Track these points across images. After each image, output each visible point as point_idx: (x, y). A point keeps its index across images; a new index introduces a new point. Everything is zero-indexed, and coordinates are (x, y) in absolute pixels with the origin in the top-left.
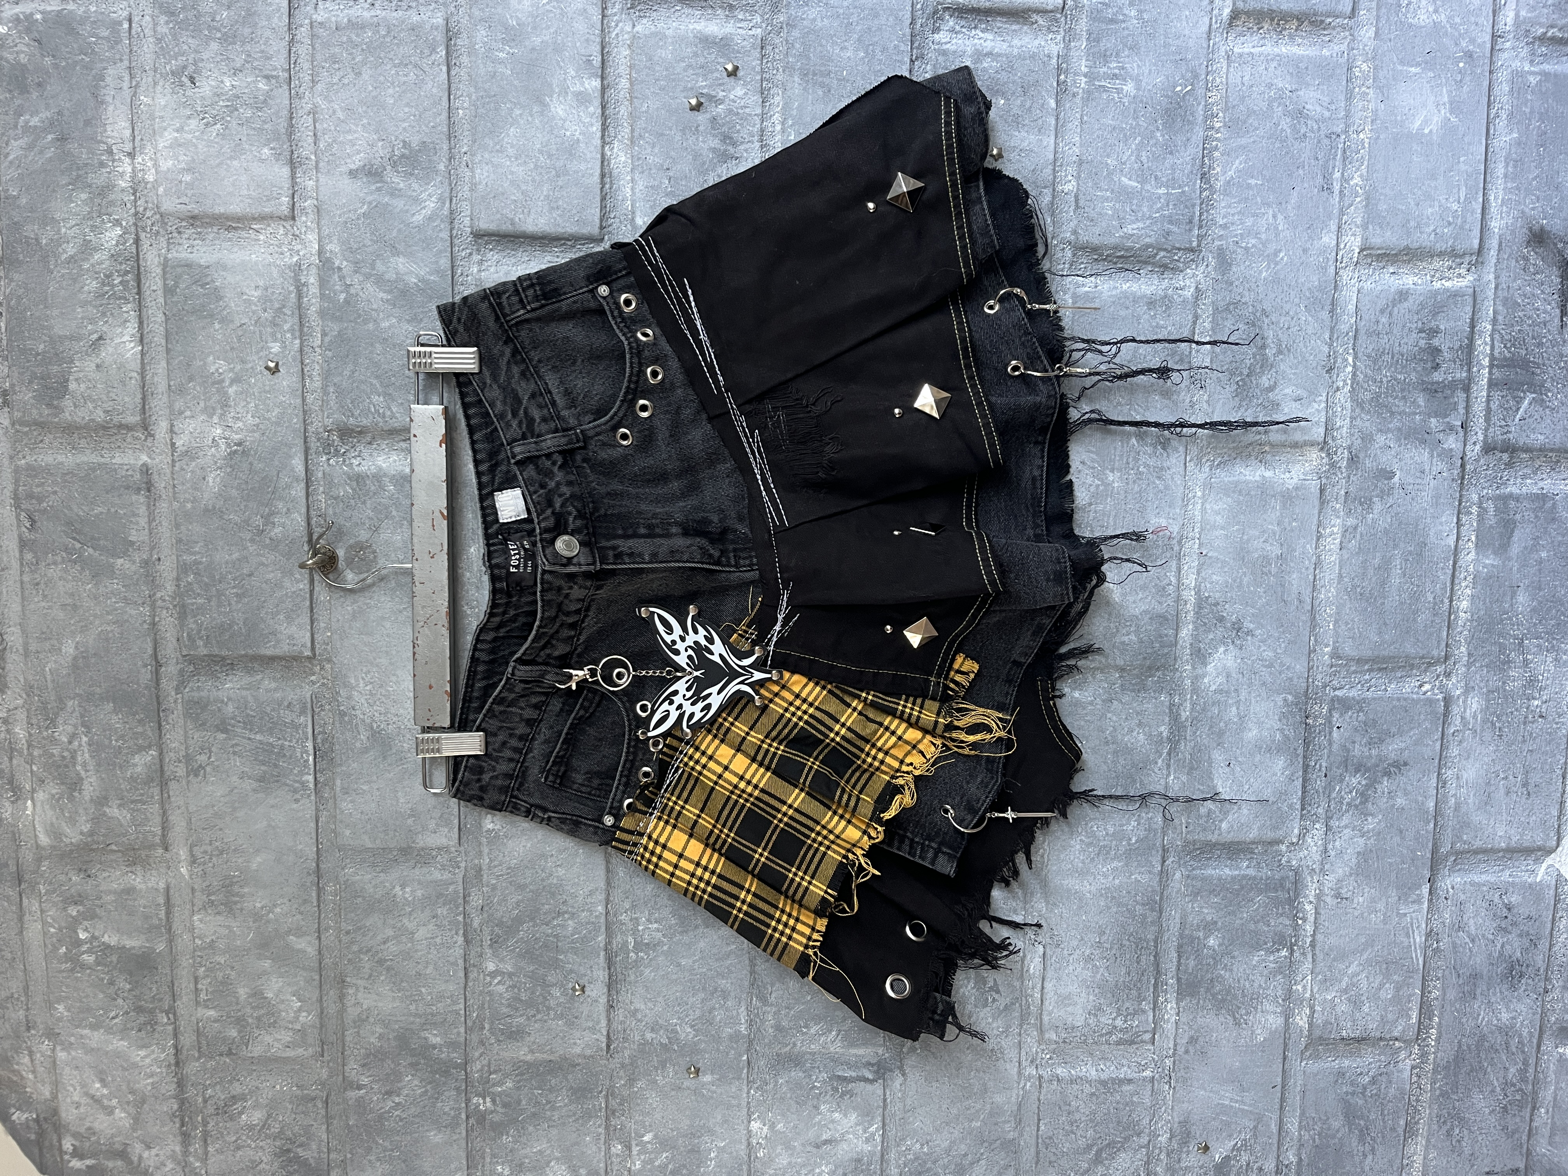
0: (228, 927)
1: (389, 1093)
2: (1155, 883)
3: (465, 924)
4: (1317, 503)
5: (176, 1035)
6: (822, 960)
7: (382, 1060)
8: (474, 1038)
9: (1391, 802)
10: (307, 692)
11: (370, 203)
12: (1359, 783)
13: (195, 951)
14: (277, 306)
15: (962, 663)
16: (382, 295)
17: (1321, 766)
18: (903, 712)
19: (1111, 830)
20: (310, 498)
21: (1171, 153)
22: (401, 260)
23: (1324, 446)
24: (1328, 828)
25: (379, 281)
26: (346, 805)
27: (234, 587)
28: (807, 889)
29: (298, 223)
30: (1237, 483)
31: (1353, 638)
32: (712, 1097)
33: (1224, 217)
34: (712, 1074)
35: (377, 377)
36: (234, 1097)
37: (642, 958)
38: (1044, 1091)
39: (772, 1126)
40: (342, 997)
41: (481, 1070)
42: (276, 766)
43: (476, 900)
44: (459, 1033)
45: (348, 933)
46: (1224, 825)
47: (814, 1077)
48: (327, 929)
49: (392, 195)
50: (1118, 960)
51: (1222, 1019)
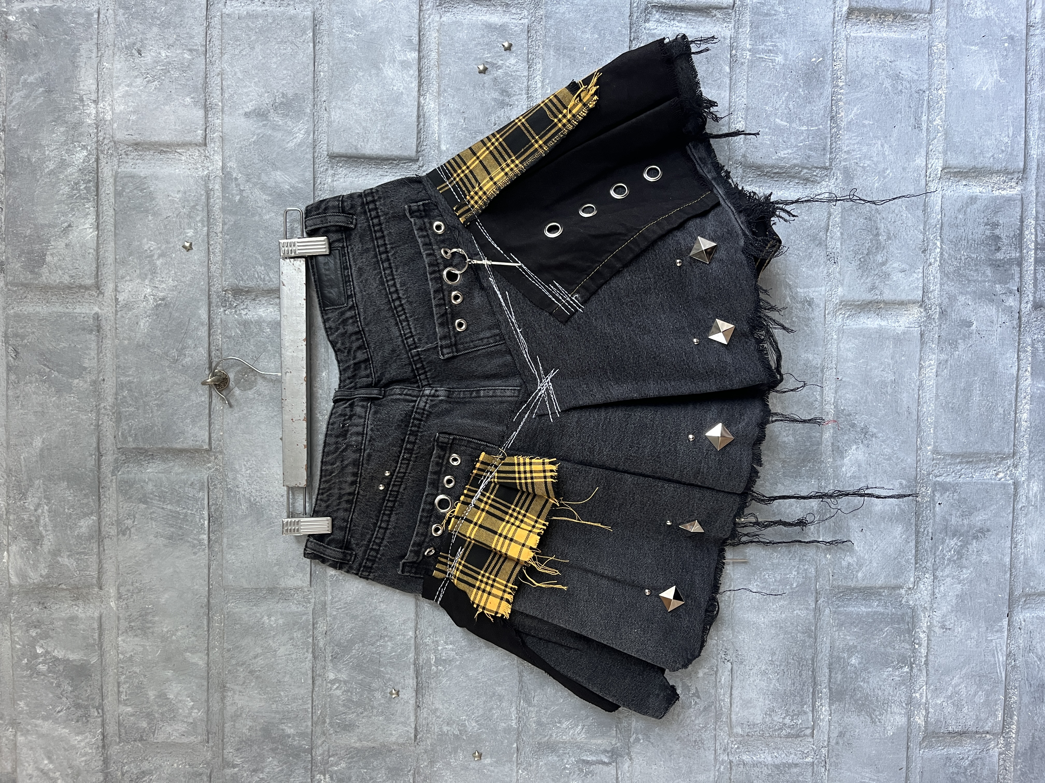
0: (143, 646)
1: (255, 771)
2: (811, 617)
3: (314, 644)
4: (919, 343)
5: (103, 725)
7: (250, 746)
8: (318, 729)
9: (979, 558)
10: (204, 475)
11: (258, 135)
12: (956, 544)
13: (119, 663)
14: (192, 204)
16: (264, 197)
17: (928, 532)
19: (778, 577)
20: (211, 338)
21: (810, 102)
22: (279, 173)
23: (922, 303)
24: (935, 577)
25: (264, 187)
26: (230, 557)
27: (156, 400)
29: (208, 148)
30: (862, 330)
31: (947, 439)
32: (491, 776)
33: (848, 146)
34: (491, 757)
35: (260, 253)
36: (143, 772)
37: (441, 670)
38: (733, 773)
40: (223, 698)
41: (323, 754)
42: (181, 528)
43: (322, 627)
44: (307, 726)
45: (229, 650)
46: (860, 575)
47: (565, 761)
48: (213, 648)
49: (273, 129)
50: (786, 673)
51: (862, 718)
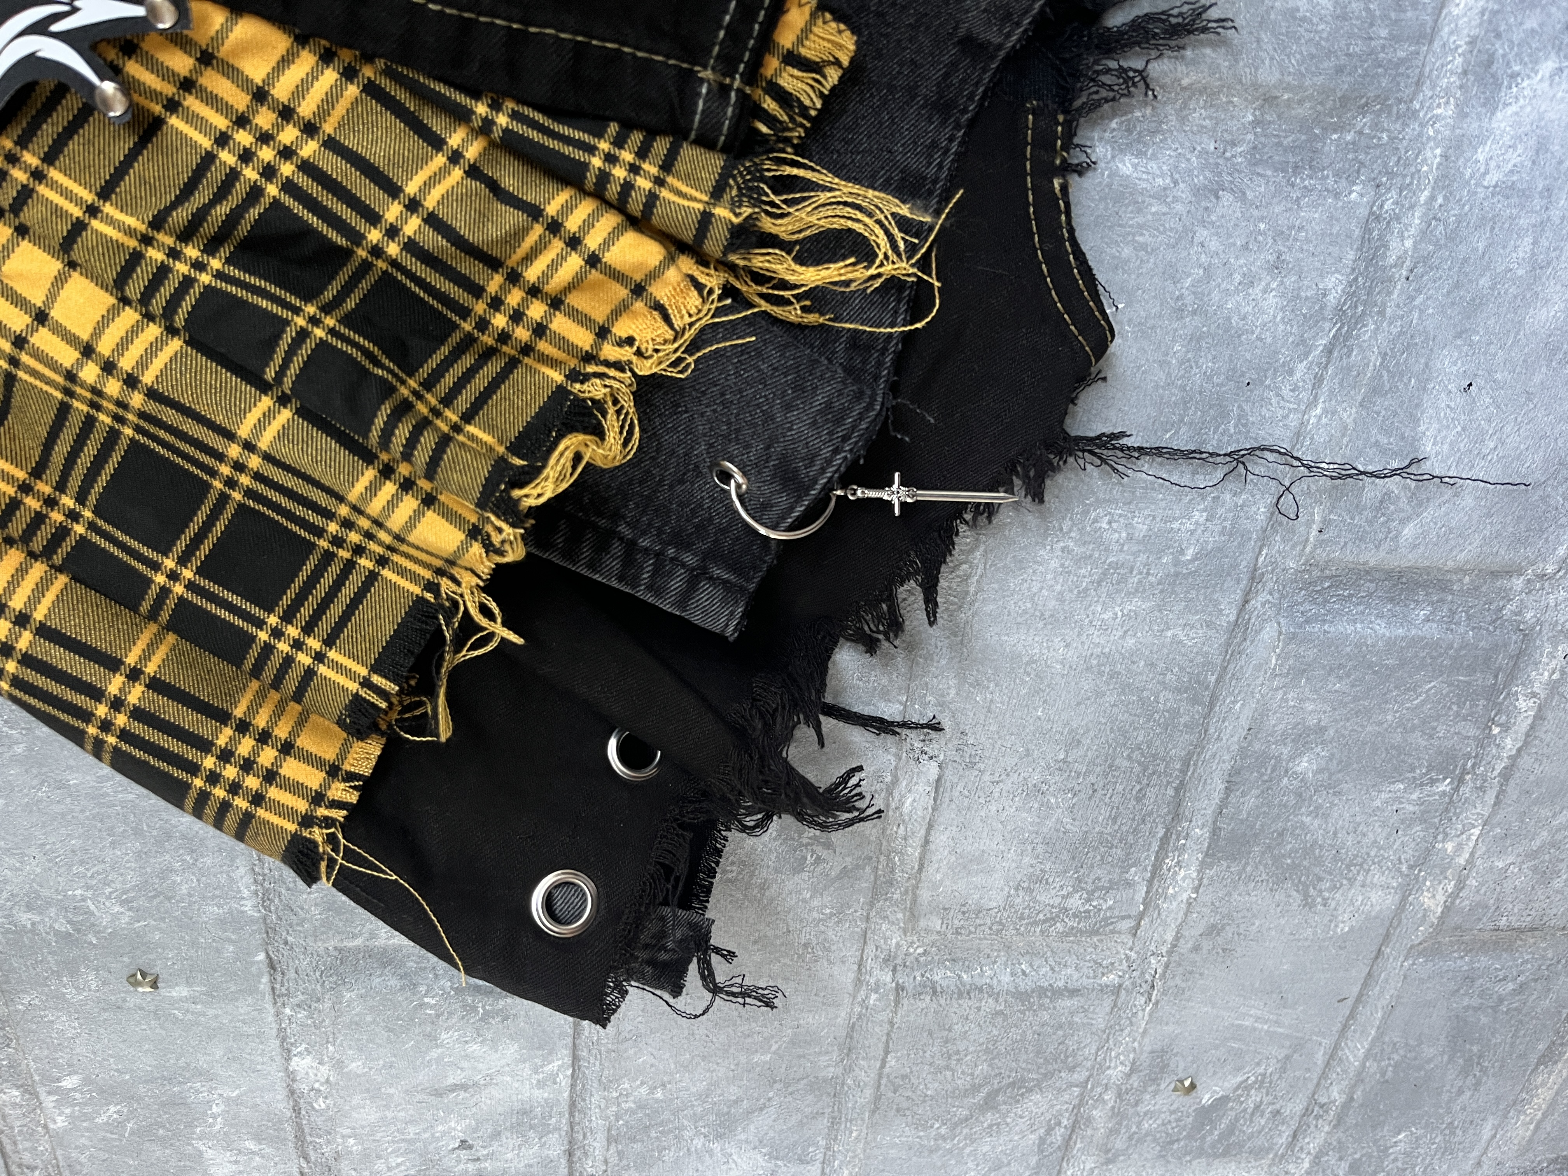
2: (1214, 650)
6: (349, 855)
15: (806, 32)
18: (604, 177)
19: (1141, 527)
28: (310, 673)
34: (188, 983)
38: (900, 1012)
39: (339, 1065)
46: (1408, 531)
47: (423, 989)
50: (1098, 795)
51: (1280, 896)
